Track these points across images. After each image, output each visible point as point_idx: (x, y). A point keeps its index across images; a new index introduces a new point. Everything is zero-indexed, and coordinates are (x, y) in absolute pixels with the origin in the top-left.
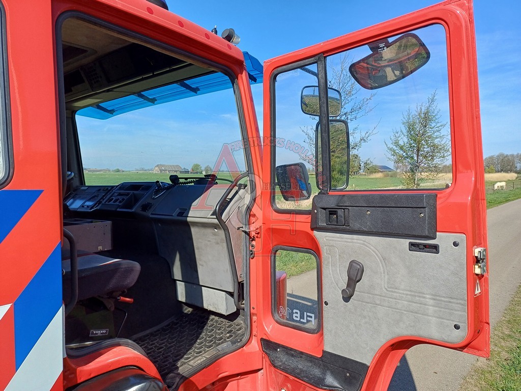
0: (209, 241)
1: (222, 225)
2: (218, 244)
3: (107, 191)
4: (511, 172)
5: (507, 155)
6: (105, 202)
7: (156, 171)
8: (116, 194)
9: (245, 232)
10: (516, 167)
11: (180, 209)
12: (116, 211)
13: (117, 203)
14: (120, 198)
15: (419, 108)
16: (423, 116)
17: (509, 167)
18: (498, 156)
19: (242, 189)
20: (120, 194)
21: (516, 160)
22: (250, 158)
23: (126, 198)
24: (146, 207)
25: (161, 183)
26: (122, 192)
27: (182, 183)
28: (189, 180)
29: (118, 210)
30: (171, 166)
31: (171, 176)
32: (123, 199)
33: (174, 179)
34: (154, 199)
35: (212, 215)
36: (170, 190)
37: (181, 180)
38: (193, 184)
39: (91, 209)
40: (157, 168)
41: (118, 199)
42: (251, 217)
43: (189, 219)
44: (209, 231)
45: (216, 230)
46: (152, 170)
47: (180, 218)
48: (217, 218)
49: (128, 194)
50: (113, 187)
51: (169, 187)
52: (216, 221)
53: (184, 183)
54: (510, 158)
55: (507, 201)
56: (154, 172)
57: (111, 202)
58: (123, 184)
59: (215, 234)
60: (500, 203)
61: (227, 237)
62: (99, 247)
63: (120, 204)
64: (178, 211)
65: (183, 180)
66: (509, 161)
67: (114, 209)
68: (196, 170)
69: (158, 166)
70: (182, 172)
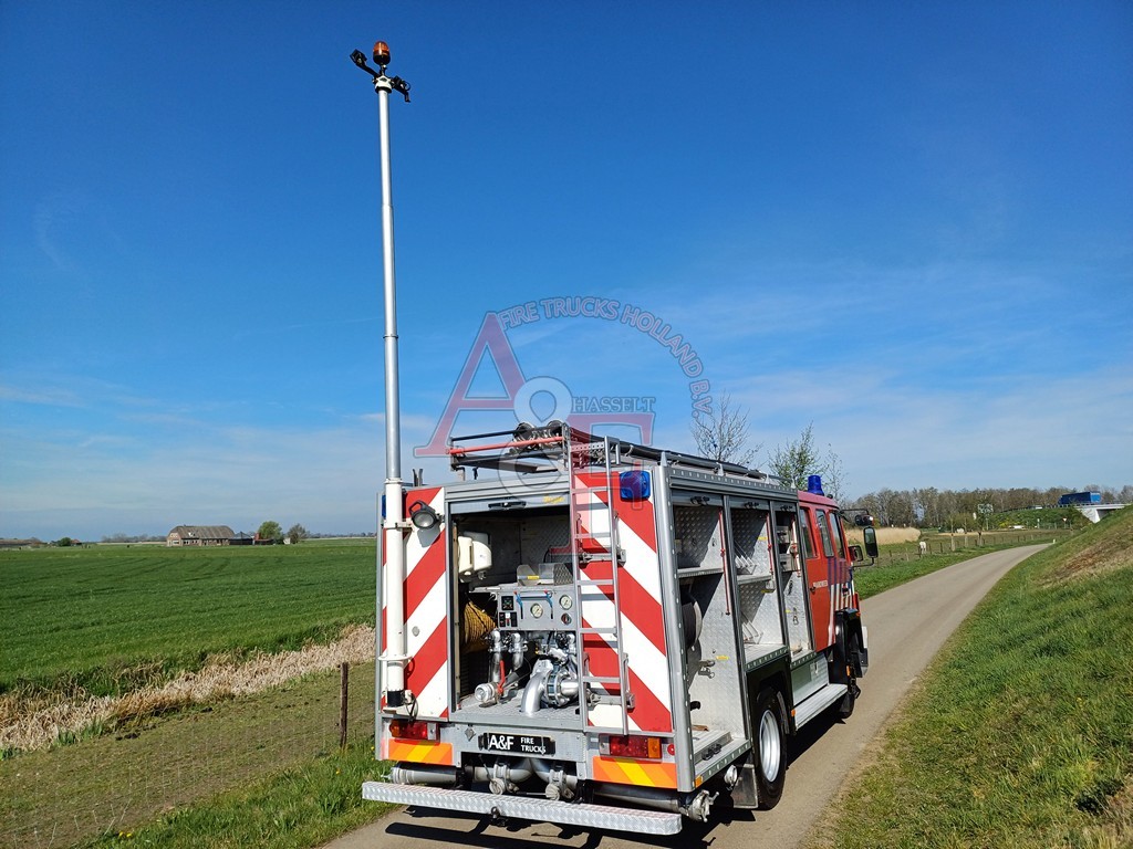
4: (908, 526)
5: (897, 494)
7: (173, 540)
10: (916, 516)
15: (790, 445)
16: (797, 457)
17: (904, 516)
18: (881, 495)
21: (915, 502)
30: (209, 529)
40: (175, 535)
46: (164, 540)
54: (903, 497)
55: (916, 576)
56: (169, 543)
60: (907, 579)
66: (901, 504)
68: (269, 535)
69: (177, 529)
70: (233, 542)
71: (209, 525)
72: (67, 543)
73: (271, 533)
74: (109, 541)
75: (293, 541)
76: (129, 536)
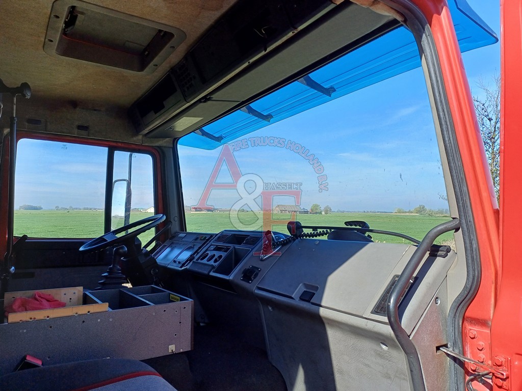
0: (368, 366)
1: (402, 341)
2: (390, 378)
3: (204, 241)
6: (197, 260)
8: (212, 247)
9: (455, 359)
11: (306, 286)
12: (208, 276)
13: (212, 262)
14: (217, 254)
19: (440, 256)
20: (218, 249)
22: (465, 189)
23: (224, 254)
24: (249, 274)
25: (275, 233)
26: (220, 244)
27: (308, 235)
28: (319, 230)
29: (212, 274)
31: (290, 223)
32: (220, 257)
33: (295, 228)
34: (262, 260)
35: (375, 311)
36: (288, 246)
37: (306, 231)
38: (325, 238)
39: (181, 267)
41: (214, 255)
42: (466, 323)
43: (323, 312)
44: (367, 345)
45: (384, 347)
47: (305, 305)
48: (391, 324)
49: (226, 250)
50: (211, 236)
51: (287, 242)
52: (387, 330)
53: (312, 235)
57: (205, 261)
58: (222, 232)
59: (381, 355)
61: (415, 372)
62: (170, 347)
63: (214, 264)
64: (301, 289)
65: (310, 231)
67: (206, 272)
70: (301, 213)
73: (316, 209)
75: (326, 213)
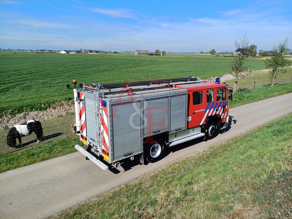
7: (136, 54)
15: (280, 43)
40: (136, 52)
68: (157, 53)
69: (137, 51)
70: (149, 54)
71: (144, 50)
72: (116, 53)
73: (158, 52)
74: (125, 52)
75: (163, 55)
76: (129, 51)
